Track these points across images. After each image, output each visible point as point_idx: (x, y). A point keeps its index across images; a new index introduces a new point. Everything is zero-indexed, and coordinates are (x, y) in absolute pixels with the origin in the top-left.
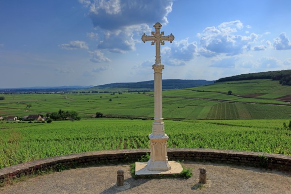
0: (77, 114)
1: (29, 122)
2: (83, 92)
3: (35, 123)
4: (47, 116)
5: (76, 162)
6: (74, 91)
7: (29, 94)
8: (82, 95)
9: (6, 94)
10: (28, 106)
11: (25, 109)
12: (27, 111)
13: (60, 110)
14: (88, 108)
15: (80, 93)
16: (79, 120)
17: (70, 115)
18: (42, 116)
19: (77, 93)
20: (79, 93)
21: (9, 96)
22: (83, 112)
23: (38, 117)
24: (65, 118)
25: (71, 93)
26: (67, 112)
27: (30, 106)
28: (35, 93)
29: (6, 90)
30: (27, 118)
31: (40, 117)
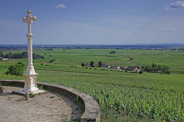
0: (168, 69)
1: (126, 72)
2: (181, 49)
3: (130, 72)
4: (142, 68)
5: (10, 83)
6: (173, 48)
7: (134, 49)
8: (180, 52)
9: (117, 49)
10: (130, 59)
11: (128, 61)
12: (129, 63)
13: (153, 64)
14: (182, 64)
15: (179, 49)
16: (169, 74)
17: (161, 69)
18: (138, 68)
19: (175, 49)
20: (177, 50)
21: (120, 50)
22: (176, 67)
23: (135, 68)
24: (157, 71)
25: (170, 50)
26: (159, 66)
27: (132, 59)
28: (139, 49)
29: (118, 46)
30: (127, 68)
31: (137, 68)
